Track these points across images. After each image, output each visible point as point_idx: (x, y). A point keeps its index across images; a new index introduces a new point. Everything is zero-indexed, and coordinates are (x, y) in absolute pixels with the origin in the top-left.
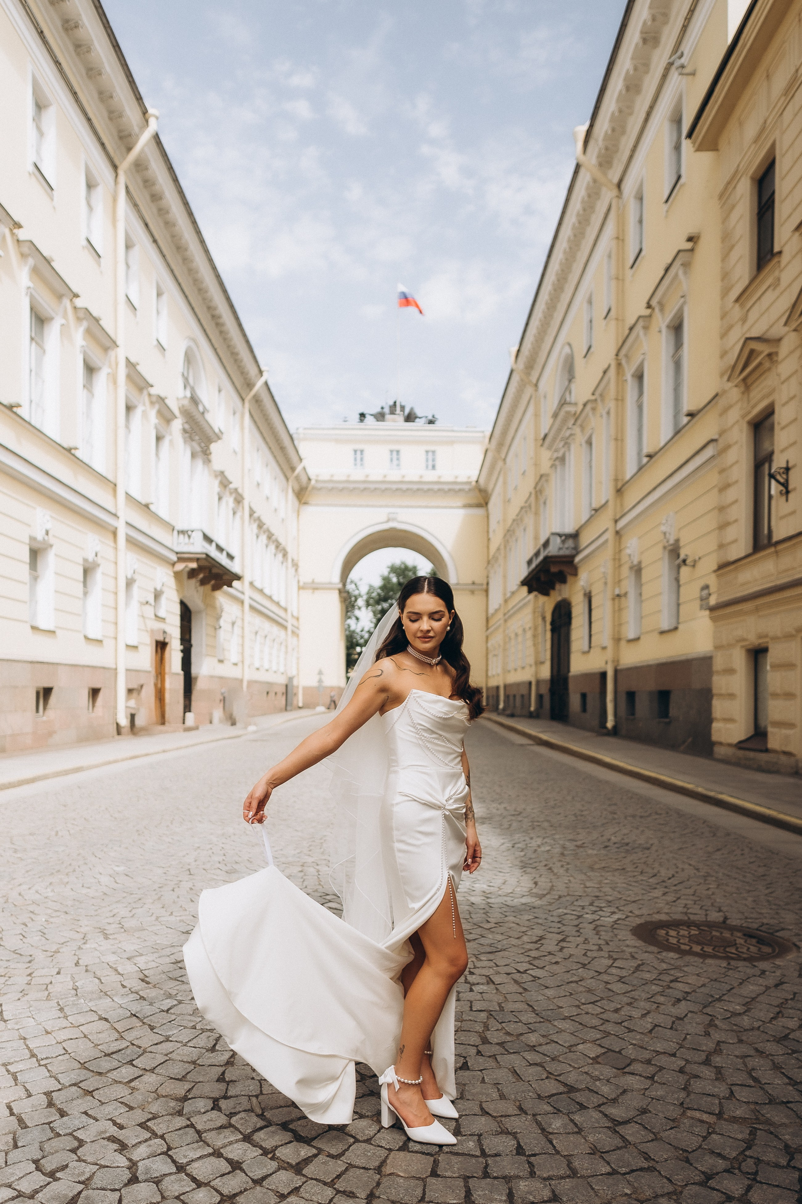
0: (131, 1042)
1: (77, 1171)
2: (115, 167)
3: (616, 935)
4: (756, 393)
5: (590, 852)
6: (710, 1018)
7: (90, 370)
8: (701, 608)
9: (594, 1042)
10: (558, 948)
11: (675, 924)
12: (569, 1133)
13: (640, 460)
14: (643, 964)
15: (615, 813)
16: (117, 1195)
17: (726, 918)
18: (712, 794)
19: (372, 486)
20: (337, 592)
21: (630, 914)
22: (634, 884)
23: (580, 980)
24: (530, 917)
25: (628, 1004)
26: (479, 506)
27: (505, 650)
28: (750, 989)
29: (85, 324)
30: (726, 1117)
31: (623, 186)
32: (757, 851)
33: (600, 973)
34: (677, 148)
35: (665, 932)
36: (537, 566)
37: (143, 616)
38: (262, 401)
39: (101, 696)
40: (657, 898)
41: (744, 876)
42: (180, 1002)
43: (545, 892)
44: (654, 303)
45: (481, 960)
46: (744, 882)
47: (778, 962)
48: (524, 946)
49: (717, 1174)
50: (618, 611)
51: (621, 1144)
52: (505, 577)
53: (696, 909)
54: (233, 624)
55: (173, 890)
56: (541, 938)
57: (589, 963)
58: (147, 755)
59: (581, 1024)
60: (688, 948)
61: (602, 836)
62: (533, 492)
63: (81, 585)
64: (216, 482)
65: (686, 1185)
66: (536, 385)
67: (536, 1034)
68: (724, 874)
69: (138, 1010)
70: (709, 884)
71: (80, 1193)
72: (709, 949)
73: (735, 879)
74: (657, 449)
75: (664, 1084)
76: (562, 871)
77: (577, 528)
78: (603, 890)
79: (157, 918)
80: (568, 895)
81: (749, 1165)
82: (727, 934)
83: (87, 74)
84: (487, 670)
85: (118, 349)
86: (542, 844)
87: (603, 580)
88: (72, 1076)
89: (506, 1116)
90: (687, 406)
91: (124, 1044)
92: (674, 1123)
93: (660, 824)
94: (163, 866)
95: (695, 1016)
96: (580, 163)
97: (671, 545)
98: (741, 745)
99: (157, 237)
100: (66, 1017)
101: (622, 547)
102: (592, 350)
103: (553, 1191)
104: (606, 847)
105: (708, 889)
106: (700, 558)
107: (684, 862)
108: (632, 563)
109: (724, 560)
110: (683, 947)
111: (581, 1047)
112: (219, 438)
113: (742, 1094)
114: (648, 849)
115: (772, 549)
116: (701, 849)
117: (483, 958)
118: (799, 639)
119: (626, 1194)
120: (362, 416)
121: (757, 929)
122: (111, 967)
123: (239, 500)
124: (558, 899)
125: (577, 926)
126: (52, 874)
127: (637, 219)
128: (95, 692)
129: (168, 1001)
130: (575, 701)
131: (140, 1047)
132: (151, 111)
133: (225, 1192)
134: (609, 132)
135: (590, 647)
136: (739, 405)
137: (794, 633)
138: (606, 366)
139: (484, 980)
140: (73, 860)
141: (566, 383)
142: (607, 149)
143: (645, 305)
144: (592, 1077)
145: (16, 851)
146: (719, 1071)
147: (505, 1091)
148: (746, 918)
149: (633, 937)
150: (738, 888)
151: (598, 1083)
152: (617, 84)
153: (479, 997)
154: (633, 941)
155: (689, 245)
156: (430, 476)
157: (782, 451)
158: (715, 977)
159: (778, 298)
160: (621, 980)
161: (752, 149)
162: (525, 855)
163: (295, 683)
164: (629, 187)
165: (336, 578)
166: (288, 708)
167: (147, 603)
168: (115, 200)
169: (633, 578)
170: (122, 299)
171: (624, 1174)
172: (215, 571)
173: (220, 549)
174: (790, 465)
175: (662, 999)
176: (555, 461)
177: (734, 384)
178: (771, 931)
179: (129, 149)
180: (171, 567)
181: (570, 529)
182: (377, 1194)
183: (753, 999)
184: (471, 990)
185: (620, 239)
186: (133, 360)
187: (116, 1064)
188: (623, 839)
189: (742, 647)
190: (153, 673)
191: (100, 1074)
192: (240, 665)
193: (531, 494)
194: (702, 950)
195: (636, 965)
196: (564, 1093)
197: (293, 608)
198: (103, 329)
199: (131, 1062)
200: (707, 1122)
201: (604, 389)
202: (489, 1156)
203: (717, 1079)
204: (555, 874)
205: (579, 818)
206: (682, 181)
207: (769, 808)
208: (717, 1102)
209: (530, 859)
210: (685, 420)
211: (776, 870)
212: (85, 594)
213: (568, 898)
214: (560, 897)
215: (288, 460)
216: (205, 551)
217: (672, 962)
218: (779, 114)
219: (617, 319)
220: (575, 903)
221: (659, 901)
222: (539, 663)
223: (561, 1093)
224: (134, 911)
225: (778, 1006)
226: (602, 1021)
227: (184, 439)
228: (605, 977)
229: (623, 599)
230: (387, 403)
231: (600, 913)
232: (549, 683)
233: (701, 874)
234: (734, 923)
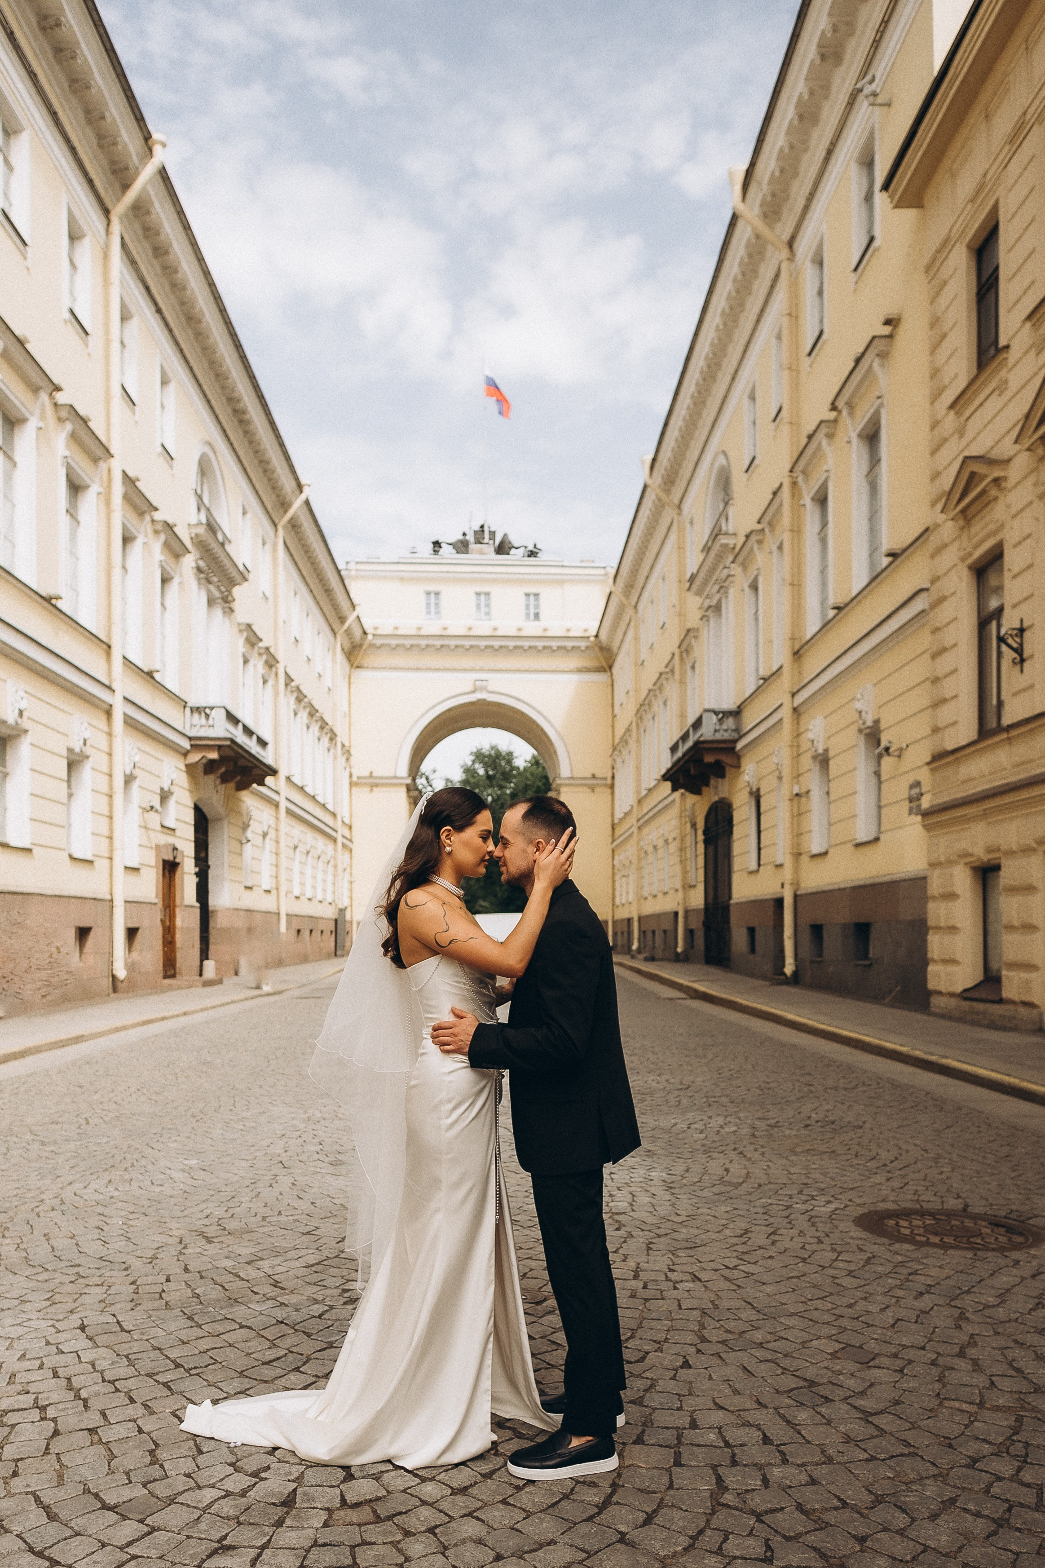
0: (288, 1349)
1: (282, 1472)
2: (106, 212)
3: (836, 1227)
4: (979, 528)
5: (787, 1132)
6: (960, 1311)
7: (75, 488)
8: (911, 812)
9: (830, 1337)
10: (769, 1241)
11: (907, 1214)
12: (817, 1424)
13: (824, 613)
14: (874, 1257)
15: (811, 1085)
16: (337, 1491)
17: (966, 1206)
18: (933, 1058)
19: (452, 643)
20: (404, 789)
21: (849, 1203)
22: (848, 1169)
23: (802, 1276)
24: (728, 1209)
25: (861, 1299)
26: (600, 670)
27: (640, 869)
28: (1004, 1280)
29: (69, 427)
30: (987, 1406)
31: (796, 245)
32: (997, 1128)
33: (824, 1268)
34: (869, 198)
35: (894, 1222)
36: (684, 755)
37: (146, 828)
38: (300, 527)
39: (92, 935)
40: (880, 1184)
41: (984, 1157)
42: (331, 1307)
43: (740, 1180)
44: (840, 404)
45: (679, 1256)
46: (985, 1164)
47: (1032, 1252)
48: (728, 1240)
49: (984, 1457)
50: (798, 815)
51: (876, 1433)
52: (638, 768)
53: (928, 1196)
54: (265, 835)
55: (271, 1186)
56: (747, 1231)
57: (810, 1257)
58: (164, 1019)
59: (811, 1320)
60: (924, 1239)
61: (799, 1113)
62: (677, 652)
63: (66, 784)
64: (241, 641)
65: (952, 1468)
66: (679, 507)
67: (761, 1331)
68: (958, 1155)
69: (284, 1316)
70: (941, 1167)
71: (295, 1490)
72: (950, 1240)
73: (973, 1160)
74: (848, 599)
75: (915, 1376)
76: (756, 1156)
77: (738, 703)
78: (812, 1176)
79: (264, 1219)
80: (769, 1183)
81: (1018, 1449)
82: (969, 1223)
83: (70, 87)
84: (614, 898)
85: (112, 461)
86: (725, 1124)
87: (777, 773)
88: (235, 1384)
89: (744, 1410)
90: (886, 544)
91: (282, 1353)
92: (932, 1413)
93: (870, 1098)
94: (247, 1158)
95: (942, 1309)
96: (737, 212)
97: (869, 728)
98: (966, 995)
99: (162, 305)
100: (200, 1326)
101: (802, 729)
102: (756, 462)
103: (810, 1476)
104: (807, 1126)
105: (941, 1173)
106: (907, 746)
107: (907, 1142)
108: (816, 751)
109: (940, 749)
110: (918, 1238)
111: (815, 1343)
112: (245, 579)
113: (1004, 1384)
114: (861, 1127)
115: (1004, 736)
116: (927, 1127)
117: (681, 1254)
118: (1041, 853)
119: (889, 1478)
120: (437, 544)
121: (1005, 1217)
122: (230, 1273)
123: (271, 662)
124: (758, 1188)
125: (787, 1217)
126: (106, 1169)
127: (816, 289)
128: (83, 933)
129: (317, 1306)
130: (739, 938)
131: (302, 1355)
132: (156, 136)
133: (455, 1485)
134: (777, 174)
135: (759, 865)
136: (956, 544)
137: (1034, 845)
138: (776, 486)
139: (688, 1277)
140: (125, 1153)
141: (722, 505)
142: (774, 195)
143: (829, 406)
144: (833, 1372)
145: (43, 1144)
146: (975, 1363)
147: (738, 1387)
148: (991, 1205)
149: (857, 1228)
150: (977, 1172)
151: (841, 1377)
152: (787, 112)
153: (686, 1295)
154: (857, 1232)
155: (887, 330)
156: (532, 628)
157: (1014, 606)
158: (960, 1268)
159: (1006, 405)
160: (850, 1273)
161: (967, 210)
162: (706, 1137)
163: (348, 917)
164: (805, 246)
165: (403, 770)
166: (338, 953)
167: (152, 807)
168: (106, 256)
169: (816, 770)
170: (117, 391)
171: (884, 1460)
172: (242, 762)
173: (248, 732)
174: (1025, 625)
175: (901, 1293)
176: (707, 610)
177: (950, 517)
178: (1022, 1219)
179: (126, 187)
180: (182, 758)
181: (729, 704)
182: (621, 1483)
183: (1008, 1290)
184: (675, 1288)
185: (793, 315)
186: (131, 474)
187: (279, 1372)
188: (827, 1116)
189: (966, 864)
190: (160, 905)
191: (266, 1382)
192: (274, 892)
193: (673, 654)
194: (941, 1240)
195: (865, 1258)
196: (805, 1387)
197: (344, 813)
198: (93, 433)
199: (297, 1369)
200: (968, 1412)
201: (774, 515)
202: (734, 1446)
203: (974, 1371)
204: (749, 1159)
205: (765, 1091)
206: (876, 244)
207: (1008, 1075)
208: (977, 1391)
209: (714, 1142)
210: (886, 561)
211: (1023, 1150)
212: (70, 795)
213: (770, 1186)
214: (760, 1185)
215: (336, 607)
216: (229, 735)
217: (909, 1254)
218: (1003, 166)
219: (791, 423)
220: (780, 1192)
221: (882, 1187)
222: (688, 887)
223: (801, 1388)
224: (231, 1211)
225: (1036, 1297)
226: (835, 1317)
227: (199, 580)
228: (832, 1272)
229: (804, 799)
230: (470, 528)
231: (813, 1202)
232: (702, 914)
233: (931, 1156)
234: (977, 1211)
